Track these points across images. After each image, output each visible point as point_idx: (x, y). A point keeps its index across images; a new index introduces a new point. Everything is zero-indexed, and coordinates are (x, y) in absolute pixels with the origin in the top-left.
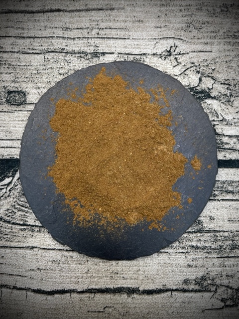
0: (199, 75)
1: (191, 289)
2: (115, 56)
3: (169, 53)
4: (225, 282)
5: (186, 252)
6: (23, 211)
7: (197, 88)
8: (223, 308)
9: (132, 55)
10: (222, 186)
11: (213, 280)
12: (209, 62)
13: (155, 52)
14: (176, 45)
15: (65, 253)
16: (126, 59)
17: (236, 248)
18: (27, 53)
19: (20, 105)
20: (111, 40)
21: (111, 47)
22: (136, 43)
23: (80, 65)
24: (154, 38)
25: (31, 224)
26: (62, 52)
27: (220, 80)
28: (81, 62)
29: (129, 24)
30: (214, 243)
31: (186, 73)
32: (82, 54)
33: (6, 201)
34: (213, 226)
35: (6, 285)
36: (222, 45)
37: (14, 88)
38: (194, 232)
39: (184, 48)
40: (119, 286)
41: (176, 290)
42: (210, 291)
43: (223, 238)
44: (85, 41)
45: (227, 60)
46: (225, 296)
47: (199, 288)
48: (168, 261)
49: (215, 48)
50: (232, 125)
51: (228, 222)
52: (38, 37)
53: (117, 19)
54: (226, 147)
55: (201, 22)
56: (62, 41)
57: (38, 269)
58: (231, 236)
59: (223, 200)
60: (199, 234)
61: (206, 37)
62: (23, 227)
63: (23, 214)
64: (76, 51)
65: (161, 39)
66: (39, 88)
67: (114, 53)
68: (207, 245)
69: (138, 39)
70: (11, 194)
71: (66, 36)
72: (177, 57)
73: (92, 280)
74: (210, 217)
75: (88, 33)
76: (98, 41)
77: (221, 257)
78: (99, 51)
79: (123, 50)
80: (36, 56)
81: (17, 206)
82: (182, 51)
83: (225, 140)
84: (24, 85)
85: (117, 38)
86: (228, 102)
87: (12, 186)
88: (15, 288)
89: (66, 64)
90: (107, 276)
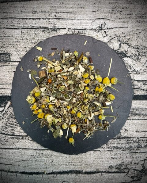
0: (120, 43)
1: (113, 171)
2: (67, 30)
3: (101, 28)
4: (133, 167)
5: (111, 150)
6: (12, 127)
7: (118, 51)
8: (132, 182)
9: (77, 29)
10: (132, 111)
11: (126, 166)
12: (126, 34)
13: (91, 27)
14: (105, 23)
15: (39, 152)
16: (74, 32)
17: (140, 147)
18: (10, 28)
19: (6, 62)
20: (64, 20)
21: (64, 25)
22: (79, 22)
23: (44, 36)
24: (91, 18)
25: (17, 134)
26: (32, 29)
27: (133, 46)
28: (45, 34)
29: (75, 10)
30: (127, 145)
31: (111, 41)
32: (45, 29)
33: (1, 121)
34: (127, 135)
35: (4, 170)
36: (134, 23)
37: (2, 51)
38: (116, 139)
39: (110, 25)
40: (71, 169)
41: (105, 172)
42: (124, 172)
43: (132, 141)
44: (47, 20)
45: (137, 33)
46: (133, 175)
47: (118, 171)
48: (100, 156)
49: (130, 25)
50: (139, 74)
51: (136, 132)
52: (17, 18)
53: (67, 6)
54: (136, 87)
55: (121, 7)
56: (32, 21)
57: (23, 160)
58: (137, 140)
59: (133, 119)
60: (118, 140)
61: (124, 18)
62: (12, 137)
63: (12, 129)
64: (41, 27)
65: (95, 19)
66: (18, 51)
67: (66, 29)
68: (123, 146)
69: (81, 20)
70: (4, 117)
71: (35, 17)
72: (106, 30)
73: (55, 167)
74: (125, 129)
75: (49, 15)
76: (55, 21)
77: (131, 153)
78: (56, 27)
79: (71, 26)
80: (16, 30)
81: (8, 124)
82: (109, 27)
83: (135, 83)
84: (9, 49)
85: (67, 19)
86: (137, 59)
87: (4, 112)
88: (9, 171)
89: (36, 36)
90: (64, 164)
